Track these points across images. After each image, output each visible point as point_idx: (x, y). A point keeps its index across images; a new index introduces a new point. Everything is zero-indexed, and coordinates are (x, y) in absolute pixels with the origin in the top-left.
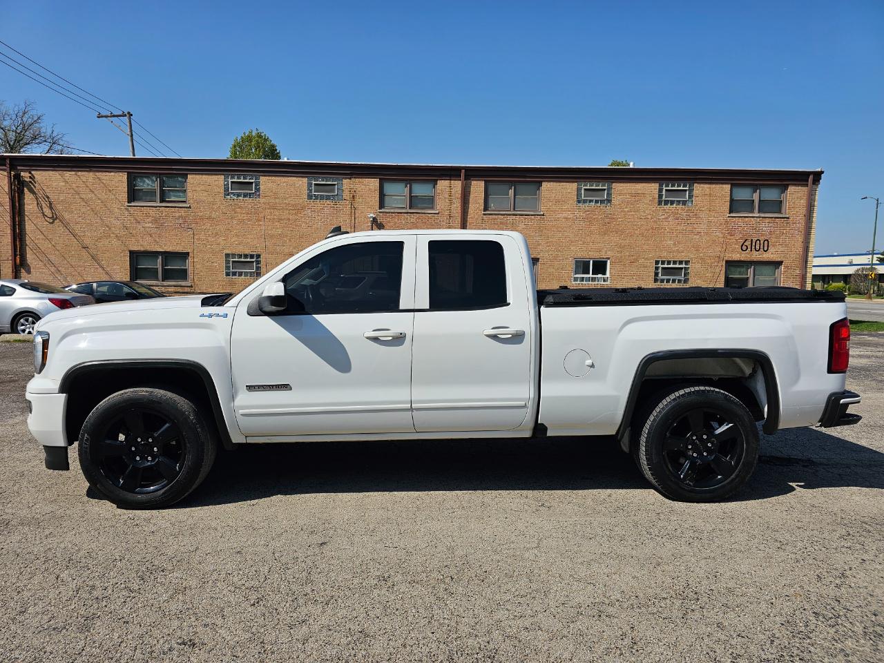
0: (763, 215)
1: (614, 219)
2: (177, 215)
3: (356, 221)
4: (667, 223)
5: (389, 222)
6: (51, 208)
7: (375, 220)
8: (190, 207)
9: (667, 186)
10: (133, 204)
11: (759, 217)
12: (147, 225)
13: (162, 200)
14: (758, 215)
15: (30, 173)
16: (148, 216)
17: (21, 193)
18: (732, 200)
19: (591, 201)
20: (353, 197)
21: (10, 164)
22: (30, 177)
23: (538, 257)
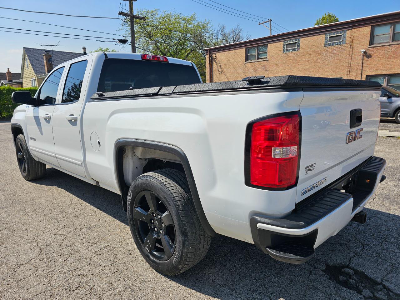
2: (263, 64)
3: (353, 55)
5: (375, 53)
6: (221, 68)
7: (365, 53)
8: (268, 60)
10: (247, 62)
12: (251, 71)
13: (258, 59)
15: (215, 54)
16: (252, 66)
17: (212, 63)
20: (352, 41)
21: (210, 52)
22: (215, 56)
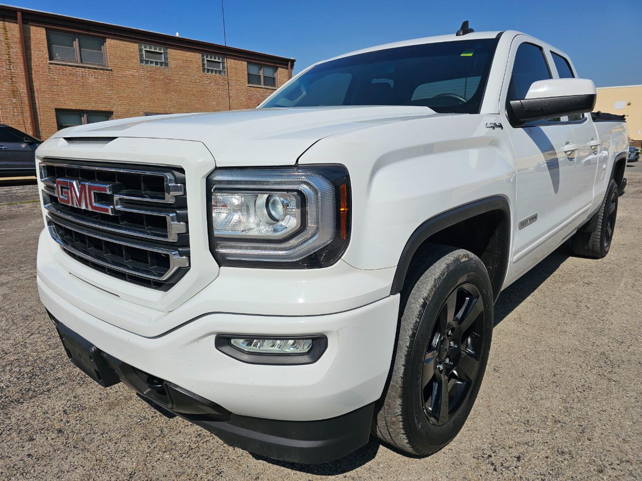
0: (267, 87)
1: (172, 80)
4: (210, 88)
9: (207, 57)
11: (265, 88)
14: (264, 87)
18: (248, 74)
19: (152, 62)
23: (112, 110)
